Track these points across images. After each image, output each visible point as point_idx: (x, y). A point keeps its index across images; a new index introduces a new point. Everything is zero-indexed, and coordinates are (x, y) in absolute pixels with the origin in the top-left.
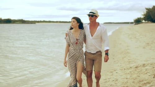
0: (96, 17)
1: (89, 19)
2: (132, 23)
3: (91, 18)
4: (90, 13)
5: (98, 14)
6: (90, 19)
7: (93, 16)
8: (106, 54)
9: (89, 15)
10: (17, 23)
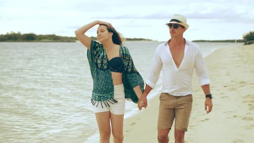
0: (184, 28)
1: (170, 32)
2: (239, 41)
3: (172, 30)
4: (172, 20)
5: (187, 23)
6: (172, 33)
7: (177, 27)
8: (207, 96)
9: (170, 25)
10: (44, 40)
